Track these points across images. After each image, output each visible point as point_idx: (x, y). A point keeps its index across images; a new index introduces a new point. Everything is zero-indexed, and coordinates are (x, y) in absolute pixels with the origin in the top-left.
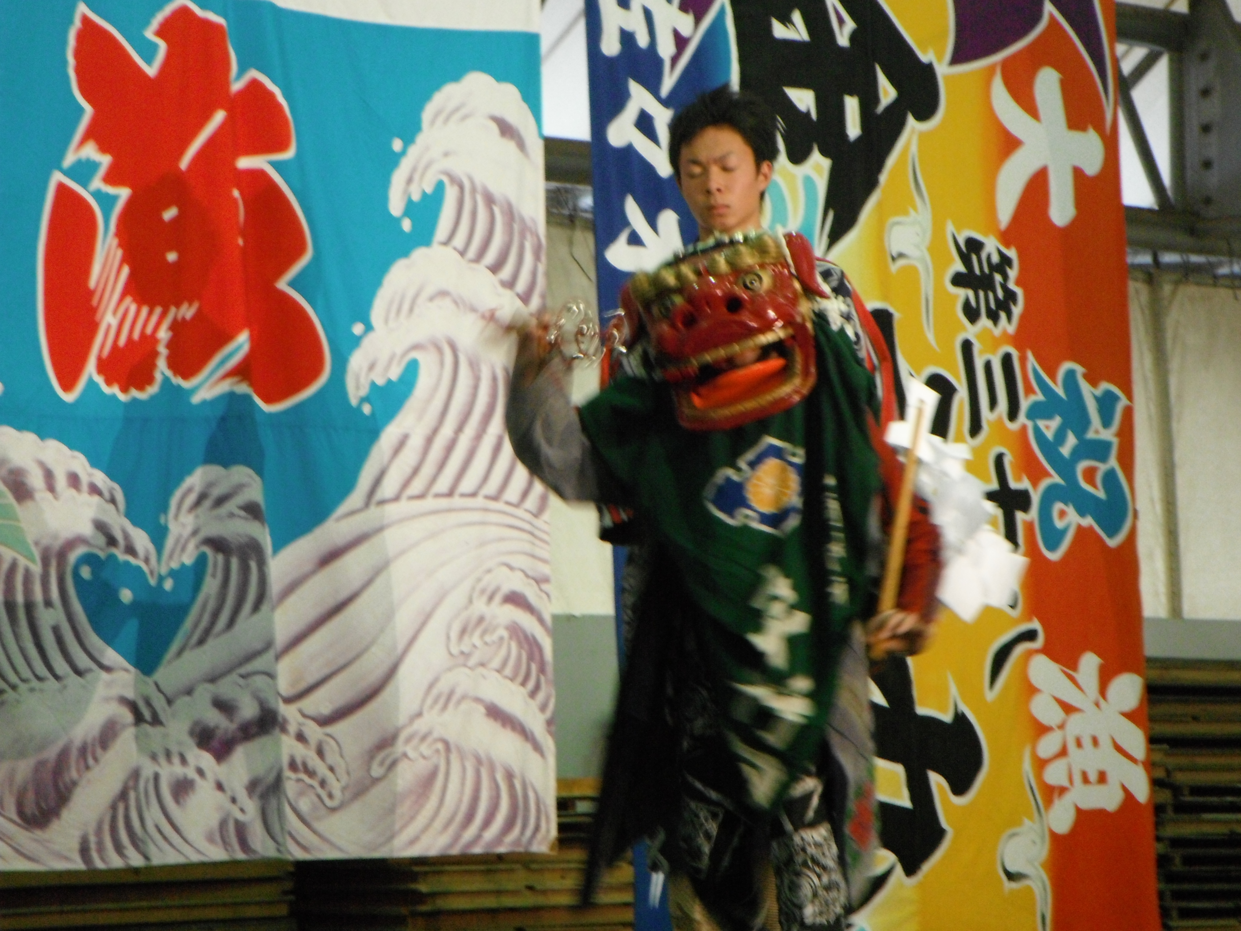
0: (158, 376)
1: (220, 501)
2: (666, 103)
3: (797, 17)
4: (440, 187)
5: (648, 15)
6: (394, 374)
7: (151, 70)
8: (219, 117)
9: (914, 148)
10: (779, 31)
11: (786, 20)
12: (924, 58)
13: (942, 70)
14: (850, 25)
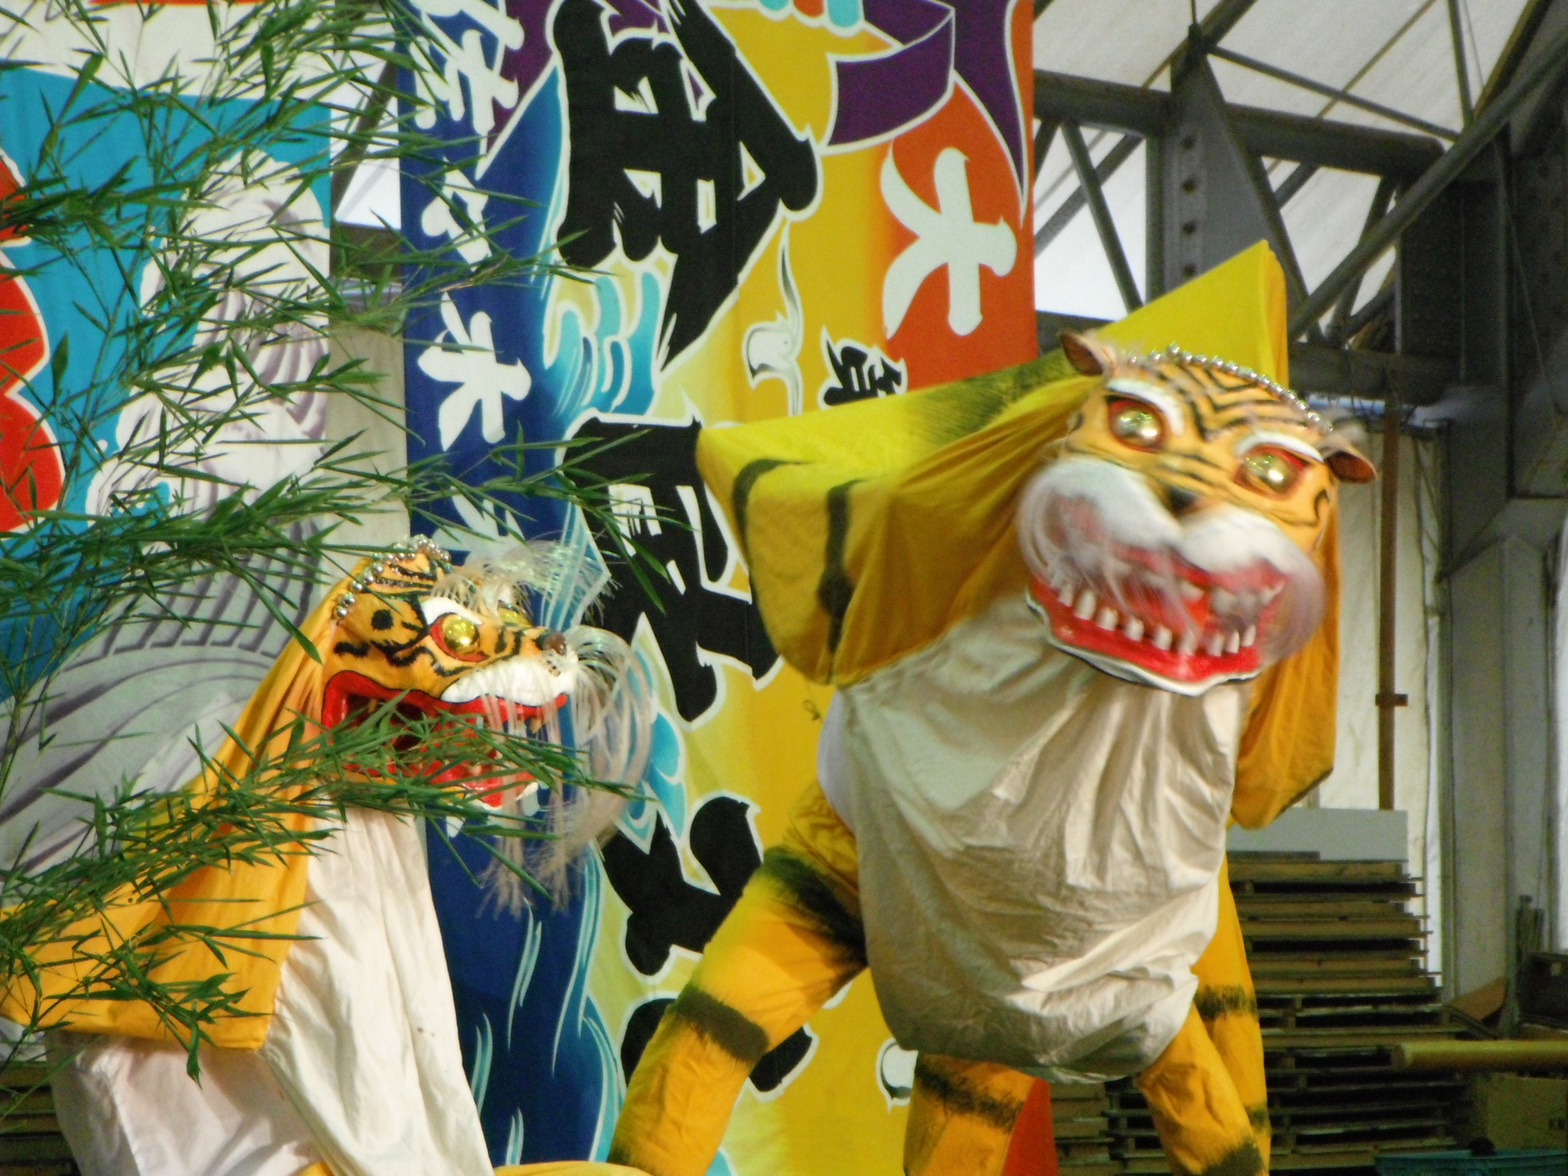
2: (481, 185)
3: (644, 85)
5: (464, 82)
9: (784, 241)
10: (622, 102)
11: (631, 90)
12: (800, 135)
13: (821, 150)
14: (709, 95)
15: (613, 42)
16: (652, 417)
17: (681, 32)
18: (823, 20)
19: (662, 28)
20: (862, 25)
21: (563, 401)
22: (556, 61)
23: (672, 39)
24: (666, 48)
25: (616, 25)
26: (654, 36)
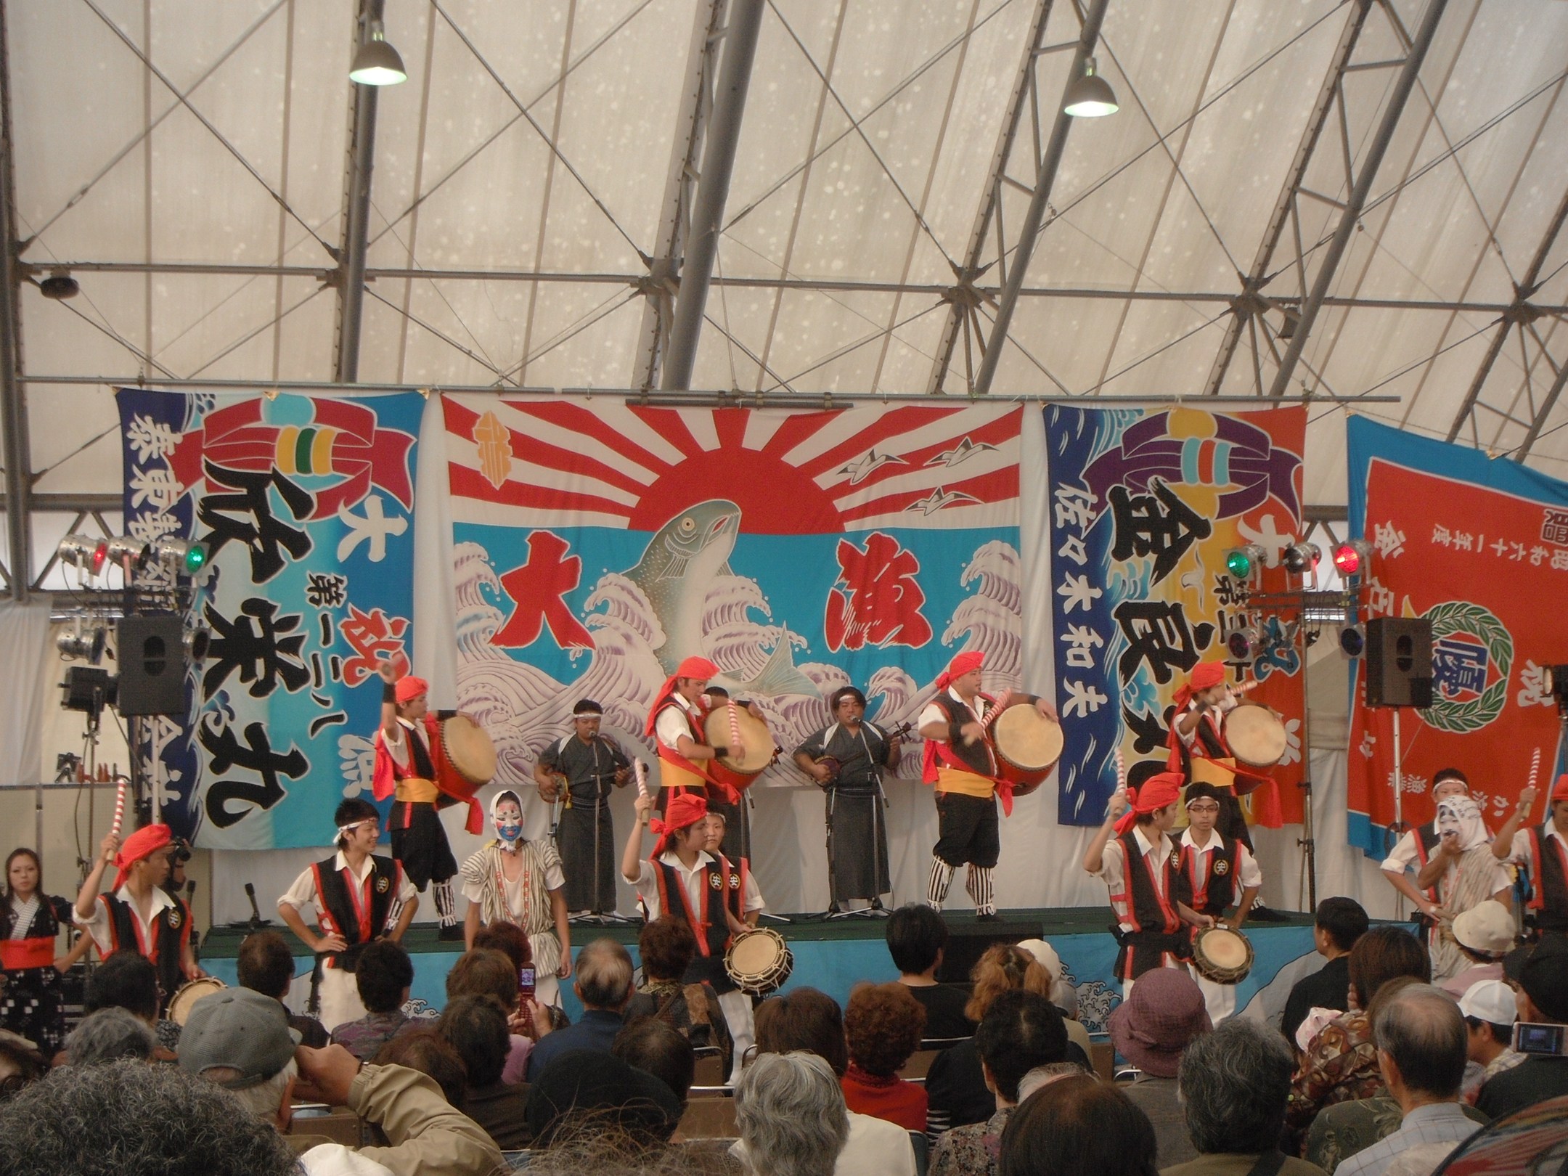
0: (864, 643)
1: (889, 677)
2: (1082, 541)
3: (1143, 509)
4: (980, 576)
5: (1076, 514)
6: (961, 635)
7: (864, 554)
8: (888, 565)
9: (1197, 548)
10: (1135, 514)
11: (1138, 510)
12: (1203, 518)
13: (1212, 521)
14: (1167, 510)
15: (1131, 499)
16: (1146, 601)
17: (1156, 493)
18: (1213, 484)
19: (1149, 492)
20: (1229, 483)
21: (1114, 598)
22: (1110, 505)
23: (1153, 495)
24: (1151, 499)
25: (1132, 493)
26: (1147, 495)
